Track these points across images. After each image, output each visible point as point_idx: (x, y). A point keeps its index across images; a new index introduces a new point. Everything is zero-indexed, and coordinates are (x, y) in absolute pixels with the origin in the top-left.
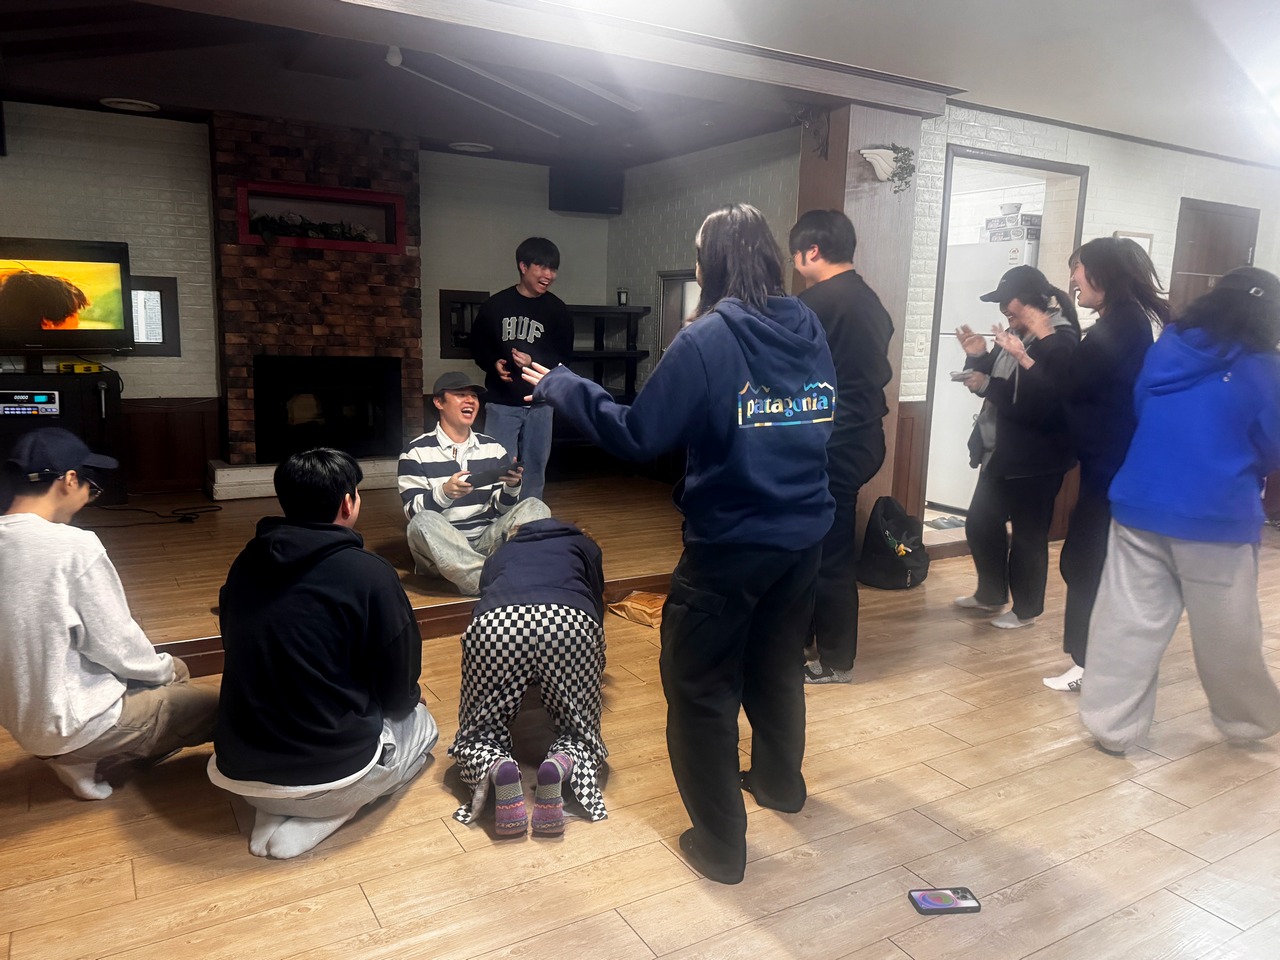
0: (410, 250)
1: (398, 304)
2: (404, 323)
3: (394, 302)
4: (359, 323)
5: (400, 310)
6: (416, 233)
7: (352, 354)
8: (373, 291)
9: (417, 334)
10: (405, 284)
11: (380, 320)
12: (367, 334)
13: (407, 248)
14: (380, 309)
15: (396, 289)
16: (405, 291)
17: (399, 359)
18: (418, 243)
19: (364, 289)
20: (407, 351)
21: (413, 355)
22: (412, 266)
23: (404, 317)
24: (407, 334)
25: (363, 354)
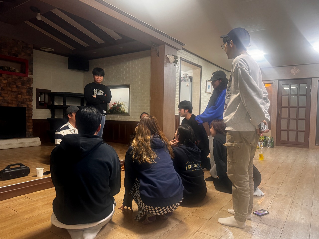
0: (29, 76)
1: (25, 91)
2: (27, 97)
3: (24, 91)
4: (13, 96)
5: (26, 93)
6: (32, 71)
7: (10, 106)
8: (17, 87)
9: (31, 101)
10: (28, 85)
11: (20, 96)
12: (15, 100)
13: (29, 75)
14: (20, 93)
15: (25, 87)
16: (28, 88)
17: (25, 108)
18: (32, 74)
19: (15, 86)
20: (28, 105)
21: (30, 106)
22: (30, 81)
23: (27, 95)
24: (28, 100)
25: (14, 106)
